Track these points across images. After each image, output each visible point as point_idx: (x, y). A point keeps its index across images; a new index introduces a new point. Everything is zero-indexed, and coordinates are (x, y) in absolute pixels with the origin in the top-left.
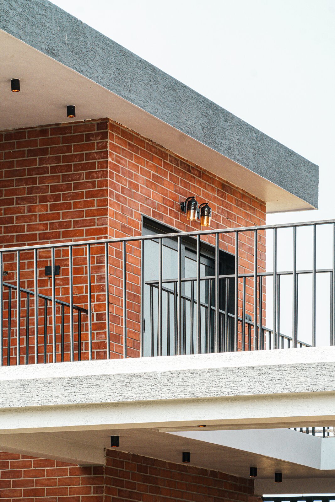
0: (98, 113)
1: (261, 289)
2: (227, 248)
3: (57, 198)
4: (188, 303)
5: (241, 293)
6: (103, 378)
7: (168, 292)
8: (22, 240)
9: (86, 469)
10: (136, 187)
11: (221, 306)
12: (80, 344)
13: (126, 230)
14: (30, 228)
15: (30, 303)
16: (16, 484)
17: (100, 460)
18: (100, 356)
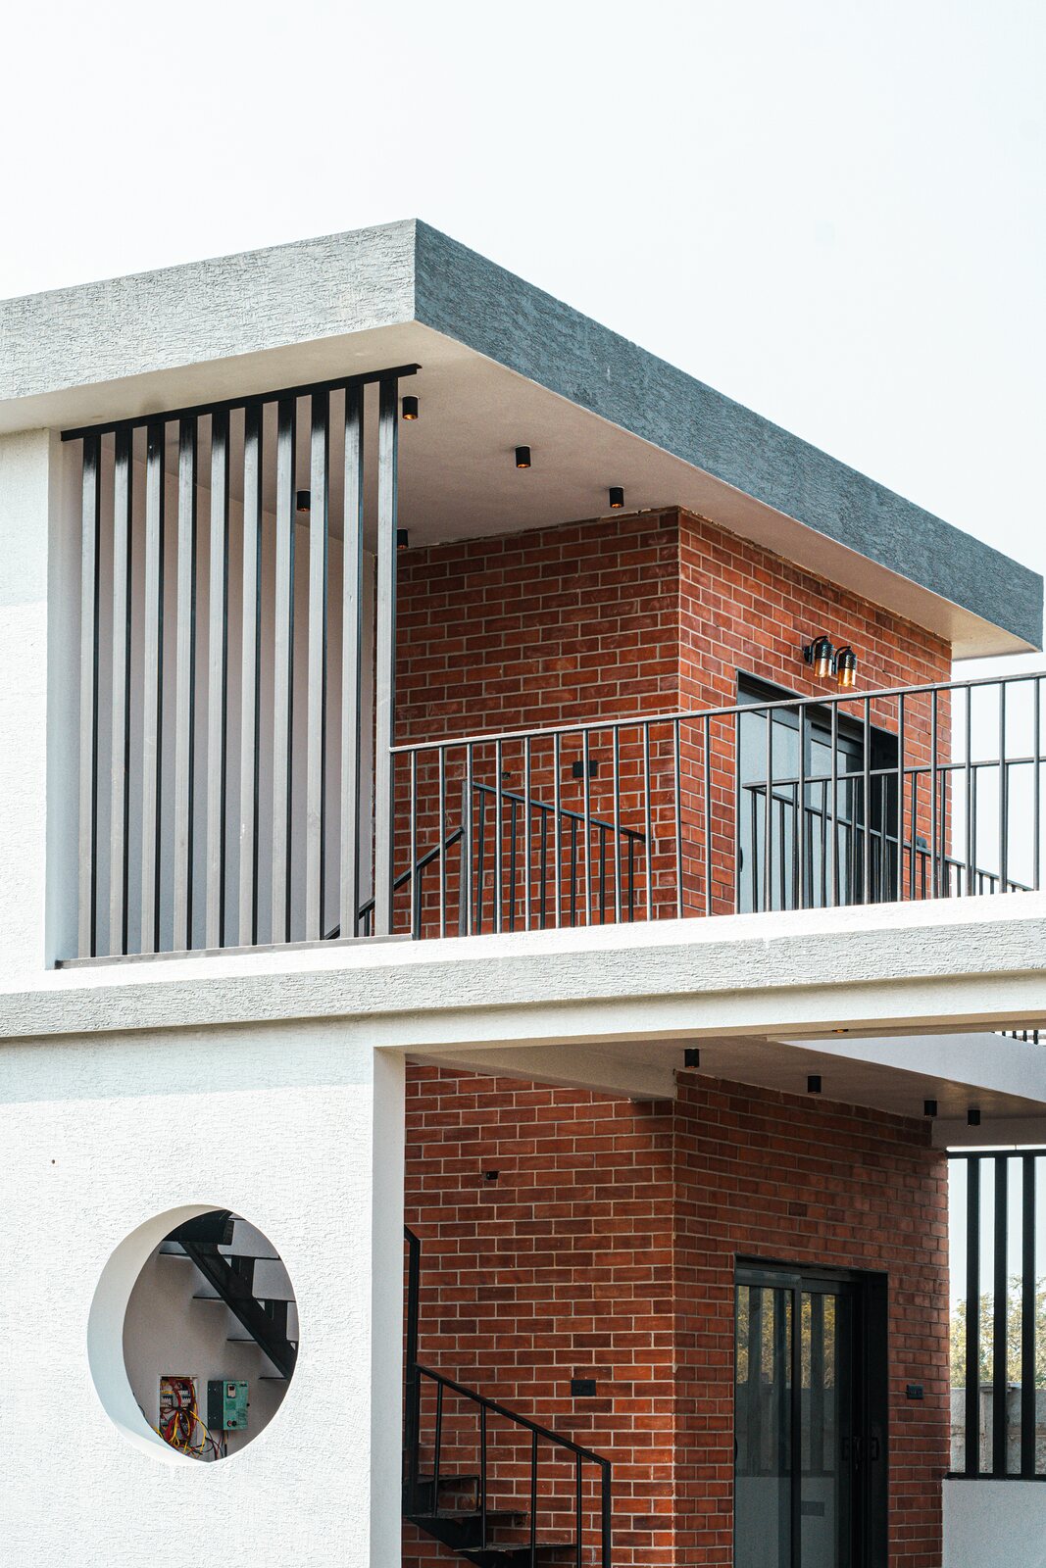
0: (663, 499)
1: (943, 792)
2: (884, 723)
3: (593, 645)
4: (816, 820)
5: (908, 799)
6: (673, 951)
7: (783, 801)
8: (533, 718)
9: (643, 1105)
10: (727, 623)
11: (875, 824)
12: (632, 893)
13: (711, 697)
14: (547, 698)
15: (547, 825)
16: (525, 1132)
17: (667, 1090)
18: (667, 913)
